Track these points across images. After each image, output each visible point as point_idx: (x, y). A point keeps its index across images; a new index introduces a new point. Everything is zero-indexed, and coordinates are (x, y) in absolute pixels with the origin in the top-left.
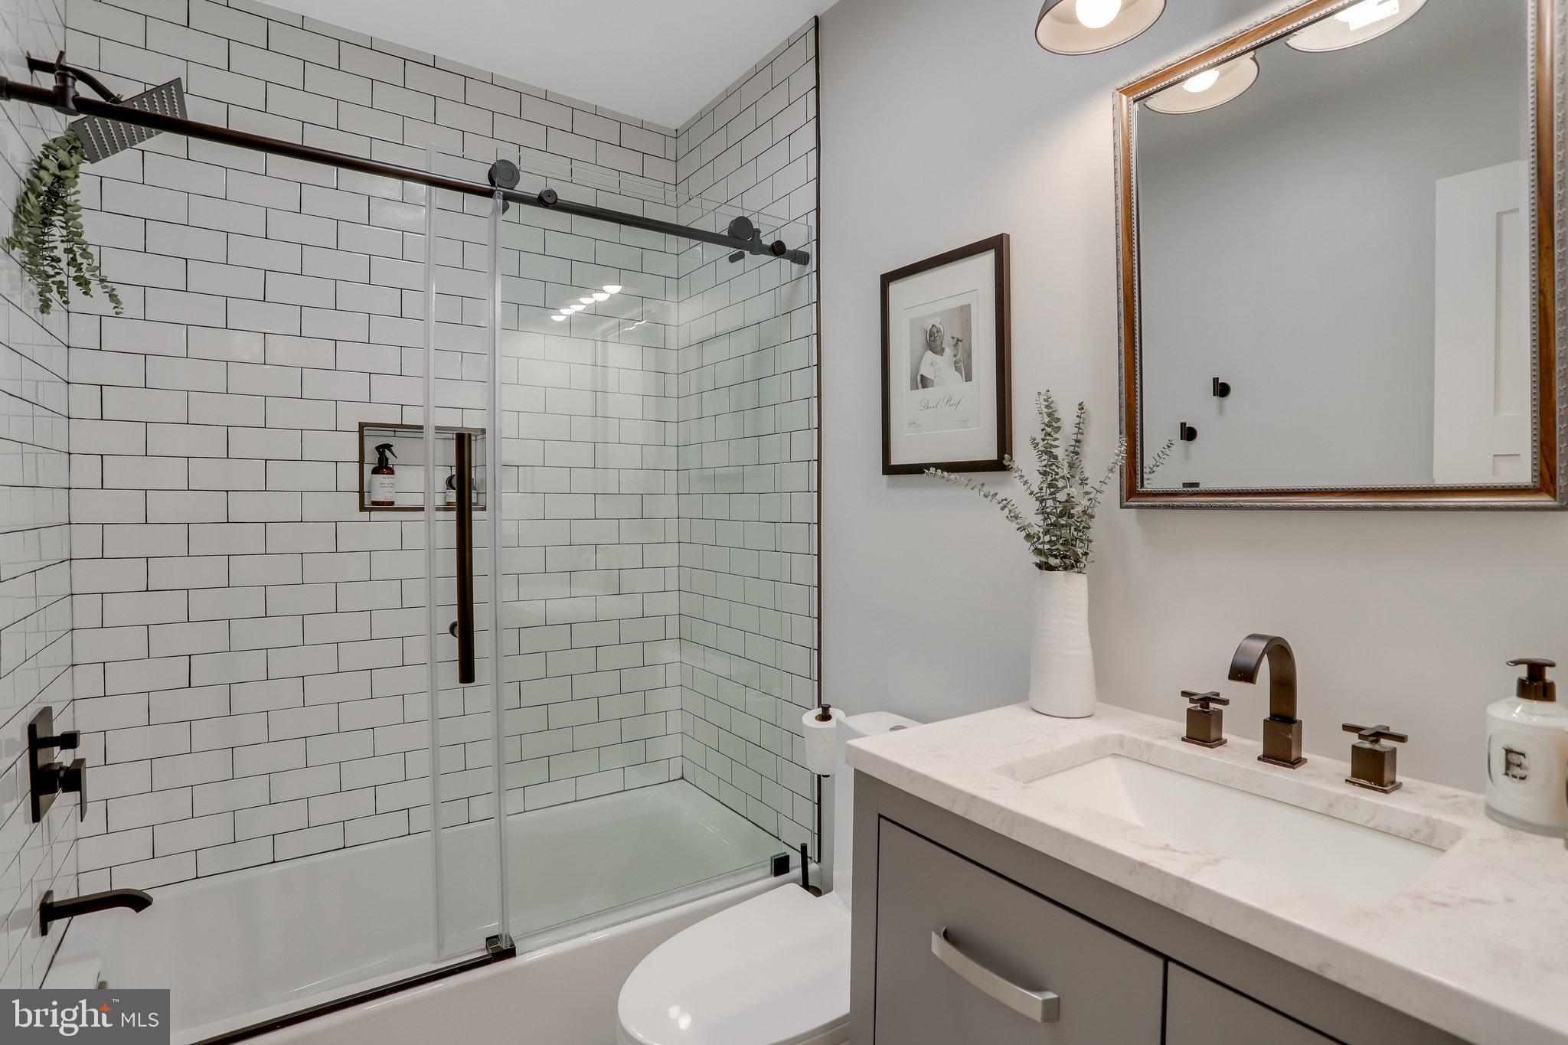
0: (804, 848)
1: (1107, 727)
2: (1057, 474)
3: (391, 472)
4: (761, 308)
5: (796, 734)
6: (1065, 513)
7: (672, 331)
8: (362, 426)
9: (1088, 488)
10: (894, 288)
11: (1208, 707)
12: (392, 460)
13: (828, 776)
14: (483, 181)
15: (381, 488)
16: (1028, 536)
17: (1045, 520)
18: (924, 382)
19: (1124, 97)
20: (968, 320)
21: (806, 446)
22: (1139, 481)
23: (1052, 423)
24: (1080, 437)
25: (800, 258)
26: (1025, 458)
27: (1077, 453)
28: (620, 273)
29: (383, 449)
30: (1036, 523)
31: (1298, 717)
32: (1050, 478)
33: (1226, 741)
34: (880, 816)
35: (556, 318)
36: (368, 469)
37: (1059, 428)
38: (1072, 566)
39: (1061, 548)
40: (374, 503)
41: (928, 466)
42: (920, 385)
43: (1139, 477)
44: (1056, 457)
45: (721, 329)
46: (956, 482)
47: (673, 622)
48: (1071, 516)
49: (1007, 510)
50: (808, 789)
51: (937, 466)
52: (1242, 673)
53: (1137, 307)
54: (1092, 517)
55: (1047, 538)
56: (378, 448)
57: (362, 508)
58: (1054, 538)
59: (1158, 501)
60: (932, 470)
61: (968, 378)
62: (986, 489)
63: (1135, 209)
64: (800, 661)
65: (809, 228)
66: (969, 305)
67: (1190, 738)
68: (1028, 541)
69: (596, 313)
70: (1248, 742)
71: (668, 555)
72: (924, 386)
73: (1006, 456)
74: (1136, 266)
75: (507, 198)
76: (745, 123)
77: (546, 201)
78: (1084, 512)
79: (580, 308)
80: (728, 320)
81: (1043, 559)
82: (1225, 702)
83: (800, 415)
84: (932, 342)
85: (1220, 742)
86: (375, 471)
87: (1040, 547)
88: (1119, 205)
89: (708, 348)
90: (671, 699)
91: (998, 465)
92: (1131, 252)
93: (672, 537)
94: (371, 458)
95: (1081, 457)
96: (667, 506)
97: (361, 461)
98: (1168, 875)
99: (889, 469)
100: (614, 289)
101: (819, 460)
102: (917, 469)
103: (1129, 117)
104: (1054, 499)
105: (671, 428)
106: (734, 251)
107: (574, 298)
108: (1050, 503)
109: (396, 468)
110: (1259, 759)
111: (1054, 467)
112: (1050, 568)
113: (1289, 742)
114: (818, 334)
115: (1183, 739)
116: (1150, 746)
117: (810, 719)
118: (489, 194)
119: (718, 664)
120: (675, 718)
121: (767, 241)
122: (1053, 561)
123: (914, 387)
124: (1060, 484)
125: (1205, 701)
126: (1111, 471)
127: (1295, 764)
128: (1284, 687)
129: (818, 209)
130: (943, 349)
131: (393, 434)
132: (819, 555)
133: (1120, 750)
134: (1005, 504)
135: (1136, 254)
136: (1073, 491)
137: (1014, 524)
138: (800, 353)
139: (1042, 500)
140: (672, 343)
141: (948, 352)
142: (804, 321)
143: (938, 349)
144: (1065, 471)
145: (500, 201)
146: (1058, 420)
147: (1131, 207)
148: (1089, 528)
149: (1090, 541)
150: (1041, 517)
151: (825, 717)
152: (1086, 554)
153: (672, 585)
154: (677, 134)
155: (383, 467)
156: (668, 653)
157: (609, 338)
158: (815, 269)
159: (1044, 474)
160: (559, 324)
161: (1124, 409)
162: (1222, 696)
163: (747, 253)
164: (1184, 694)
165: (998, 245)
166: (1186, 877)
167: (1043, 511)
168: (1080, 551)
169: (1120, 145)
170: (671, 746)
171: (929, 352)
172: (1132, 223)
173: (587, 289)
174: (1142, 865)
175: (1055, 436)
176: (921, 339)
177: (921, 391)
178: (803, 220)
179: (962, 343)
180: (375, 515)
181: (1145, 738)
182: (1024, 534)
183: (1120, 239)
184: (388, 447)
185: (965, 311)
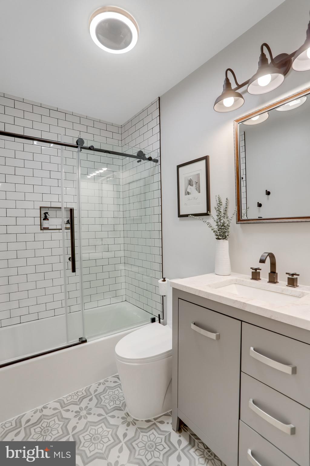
0: (159, 315)
1: (234, 277)
2: (221, 216)
3: (48, 220)
4: (145, 174)
5: (157, 286)
6: (223, 225)
7: (121, 180)
8: (41, 207)
9: (228, 219)
10: (180, 169)
11: (256, 271)
12: (48, 217)
13: (165, 296)
14: (75, 144)
15: (46, 224)
16: (214, 231)
17: (218, 227)
18: (188, 193)
19: (236, 122)
20: (199, 177)
21: (158, 210)
22: (240, 217)
23: (220, 203)
24: (227, 206)
25: (156, 161)
26: (213, 212)
27: (226, 211)
28: (107, 165)
29: (46, 213)
30: (216, 228)
31: (277, 272)
32: (219, 217)
33: (261, 279)
34: (179, 298)
35: (89, 177)
36: (42, 219)
37: (222, 204)
38: (225, 238)
39: (222, 234)
40: (44, 228)
41: (189, 215)
42: (187, 194)
43: (240, 216)
44: (221, 212)
45: (134, 180)
46: (196, 218)
47: (123, 259)
48: (225, 226)
49: (209, 225)
50: (160, 300)
51: (192, 215)
52: (262, 261)
53: (240, 174)
54: (229, 226)
55: (219, 232)
56: (44, 213)
57: (41, 229)
58: (220, 232)
59: (245, 222)
60: (190, 215)
61: (199, 192)
62: (203, 220)
63: (239, 150)
64: (158, 267)
65: (158, 153)
66: (199, 174)
67: (253, 279)
68: (214, 232)
69: (100, 176)
70: (266, 279)
71: (121, 241)
72: (188, 194)
73: (208, 212)
74: (239, 164)
75: (81, 148)
76: (140, 125)
77: (91, 148)
78: (227, 225)
79: (95, 174)
80: (136, 177)
81: (218, 237)
82: (261, 270)
83: (156, 202)
84: (190, 183)
85: (259, 279)
86: (44, 219)
87: (217, 234)
88: (235, 149)
89: (131, 185)
90: (122, 279)
91: (206, 214)
92: (238, 161)
93: (122, 236)
94: (43, 216)
95: (227, 211)
96: (121, 227)
97: (41, 217)
98: (241, 302)
99: (180, 216)
100: (105, 169)
101: (161, 214)
102: (187, 216)
103: (237, 126)
104: (220, 222)
105: (121, 206)
106: (139, 160)
107: (94, 172)
108: (219, 223)
109: (49, 218)
110: (268, 282)
111: (220, 214)
112: (219, 239)
113: (274, 278)
114: (161, 181)
115: (251, 279)
116: (243, 281)
117: (160, 281)
118: (77, 147)
119: (135, 269)
120: (124, 284)
121: (147, 157)
122: (220, 237)
123: (186, 195)
124: (222, 218)
125: (256, 269)
126: (234, 215)
127: (275, 283)
128: (273, 265)
129: (160, 148)
130: (193, 185)
131: (48, 209)
132: (162, 239)
133: (236, 283)
134: (208, 224)
135: (239, 161)
136: (225, 220)
137: (210, 228)
138: (156, 186)
139: (217, 222)
140: (121, 184)
141: (194, 185)
142: (157, 178)
143: (192, 185)
144: (223, 215)
145: (80, 149)
146: (221, 202)
147: (238, 150)
148: (228, 229)
149: (229, 232)
150: (217, 227)
151: (164, 280)
152: (228, 235)
153: (122, 249)
154: (122, 127)
155: (46, 218)
156: (122, 267)
157: (103, 182)
158: (160, 164)
159: (218, 216)
160: (89, 179)
161: (237, 200)
162: (260, 268)
163: (142, 160)
164: (251, 268)
165: (206, 158)
166: (245, 302)
167: (217, 225)
168: (226, 235)
169: (235, 134)
170: (122, 292)
171: (189, 186)
172: (238, 154)
173: (97, 169)
174: (236, 301)
175: (221, 206)
176: (187, 182)
177: (188, 195)
178: (156, 151)
179: (198, 183)
180: (45, 231)
181: (242, 279)
182: (213, 231)
183: (235, 158)
184: (47, 213)
185: (198, 175)
